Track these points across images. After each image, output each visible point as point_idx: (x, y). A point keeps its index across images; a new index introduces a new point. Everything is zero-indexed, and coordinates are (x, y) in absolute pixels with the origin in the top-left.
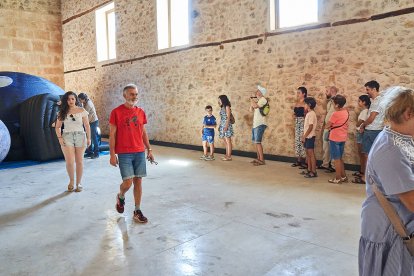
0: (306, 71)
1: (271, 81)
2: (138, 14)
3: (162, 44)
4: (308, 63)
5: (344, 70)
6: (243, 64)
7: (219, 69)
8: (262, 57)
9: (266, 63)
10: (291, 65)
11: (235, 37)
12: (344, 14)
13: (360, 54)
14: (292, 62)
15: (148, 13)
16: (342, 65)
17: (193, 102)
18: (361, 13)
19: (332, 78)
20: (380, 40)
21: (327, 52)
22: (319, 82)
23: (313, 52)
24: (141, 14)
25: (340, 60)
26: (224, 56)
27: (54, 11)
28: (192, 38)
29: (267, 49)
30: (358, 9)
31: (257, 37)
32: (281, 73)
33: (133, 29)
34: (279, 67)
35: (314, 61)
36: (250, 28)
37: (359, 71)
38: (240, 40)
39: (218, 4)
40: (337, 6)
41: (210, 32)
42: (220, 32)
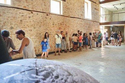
1: (51, 28)
4: (60, 24)
5: (66, 27)
6: (41, 21)
8: (48, 20)
9: (49, 22)
10: (56, 24)
13: (69, 24)
14: (56, 23)
22: (62, 30)
23: (61, 21)
25: (66, 25)
26: (33, 16)
31: (46, 13)
32: (54, 26)
34: (53, 24)
35: (61, 24)
37: (69, 28)
40: (65, 12)
41: (26, 4)
42: (31, 6)
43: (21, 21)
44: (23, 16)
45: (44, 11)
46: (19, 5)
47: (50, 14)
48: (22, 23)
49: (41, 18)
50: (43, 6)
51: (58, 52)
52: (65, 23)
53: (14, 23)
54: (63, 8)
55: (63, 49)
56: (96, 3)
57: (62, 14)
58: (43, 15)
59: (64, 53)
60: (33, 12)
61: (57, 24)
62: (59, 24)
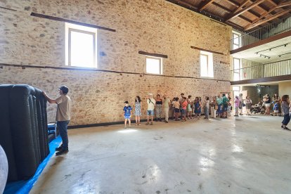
0: (158, 89)
1: (145, 92)
5: (169, 90)
6: (133, 84)
7: (119, 84)
8: (142, 82)
9: (143, 85)
10: (153, 87)
11: (129, 72)
12: (168, 74)
13: (172, 86)
14: (153, 85)
18: (172, 75)
22: (162, 93)
23: (160, 83)
24: (42, 35)
25: (168, 87)
26: (122, 79)
28: (100, 66)
29: (144, 79)
31: (139, 74)
32: (150, 89)
34: (149, 87)
35: (160, 86)
41: (114, 66)
42: (120, 67)
43: (108, 84)
44: (110, 78)
45: (136, 72)
46: (106, 68)
47: (144, 74)
48: (109, 87)
49: (132, 80)
50: (136, 66)
51: (150, 120)
52: (166, 85)
53: (100, 87)
54: (164, 66)
55: (158, 116)
56: (222, 54)
57: (162, 74)
58: (135, 77)
59: (159, 122)
60: (123, 74)
61: (155, 86)
62: (157, 86)
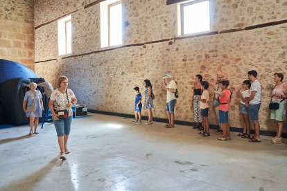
0: (202, 63)
2: (87, 23)
3: (104, 44)
4: (204, 57)
5: (228, 63)
7: (142, 62)
8: (172, 54)
9: (175, 57)
10: (192, 60)
11: (154, 40)
12: (227, 26)
13: (238, 53)
14: (192, 57)
15: (94, 23)
16: (226, 60)
17: (125, 84)
18: (238, 25)
19: (220, 69)
20: (252, 43)
21: (216, 51)
22: (210, 71)
23: (207, 50)
24: (89, 24)
25: (225, 56)
26: (146, 53)
27: (29, 20)
28: (124, 40)
29: (175, 48)
30: (236, 23)
31: (168, 40)
32: (185, 64)
33: (84, 33)
35: (207, 57)
36: (164, 34)
37: (237, 64)
38: (157, 42)
39: (142, 18)
40: (222, 20)
41: (137, 36)
43: (131, 62)
44: (133, 55)
45: (164, 38)
46: (130, 41)
47: (176, 39)
48: (132, 66)
49: (158, 53)
52: (221, 52)
53: (125, 67)
58: (162, 46)
60: (146, 45)
61: (195, 57)
62: (199, 57)
